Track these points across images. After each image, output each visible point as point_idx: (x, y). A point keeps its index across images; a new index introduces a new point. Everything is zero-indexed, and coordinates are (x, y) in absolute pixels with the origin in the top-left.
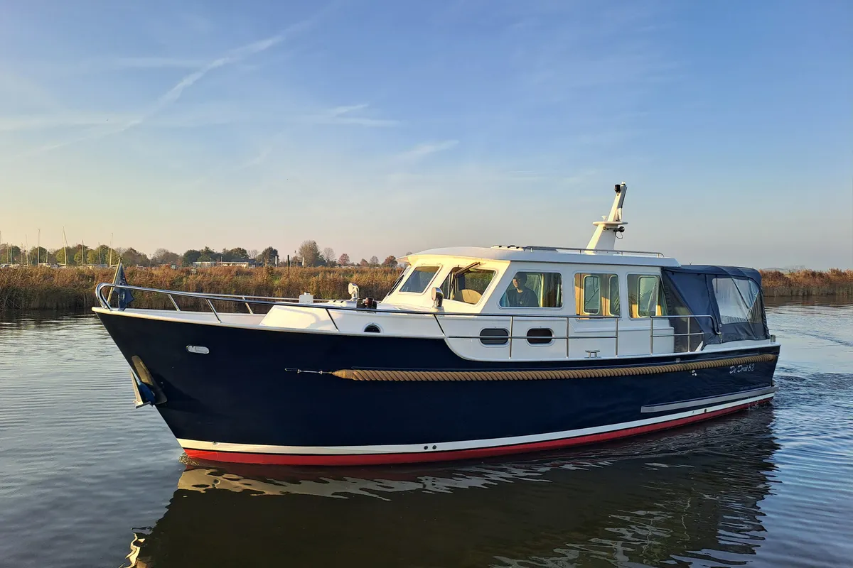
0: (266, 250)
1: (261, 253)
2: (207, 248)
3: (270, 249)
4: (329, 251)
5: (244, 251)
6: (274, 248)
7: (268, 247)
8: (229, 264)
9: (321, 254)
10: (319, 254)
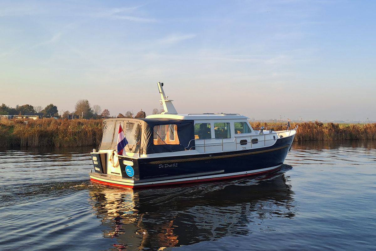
0: (48, 107)
1: (44, 109)
2: (4, 105)
3: (52, 105)
4: (98, 107)
5: (32, 107)
6: (54, 105)
7: (50, 104)
8: (22, 117)
9: (91, 110)
10: (90, 109)
